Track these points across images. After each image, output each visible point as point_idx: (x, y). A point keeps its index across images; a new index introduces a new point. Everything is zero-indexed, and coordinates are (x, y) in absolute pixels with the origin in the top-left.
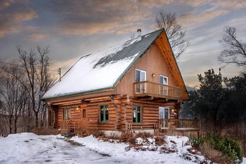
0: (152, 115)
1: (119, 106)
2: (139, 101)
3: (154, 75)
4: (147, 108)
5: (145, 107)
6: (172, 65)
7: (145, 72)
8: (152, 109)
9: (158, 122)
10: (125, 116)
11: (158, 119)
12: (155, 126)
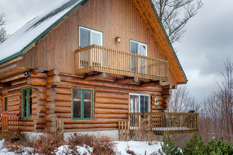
0: (114, 106)
1: (41, 89)
2: (86, 82)
3: (119, 40)
4: (104, 95)
5: (100, 91)
6: (154, 25)
7: (101, 33)
8: (114, 95)
9: (127, 118)
10: (52, 106)
11: (127, 114)
12: (120, 125)
